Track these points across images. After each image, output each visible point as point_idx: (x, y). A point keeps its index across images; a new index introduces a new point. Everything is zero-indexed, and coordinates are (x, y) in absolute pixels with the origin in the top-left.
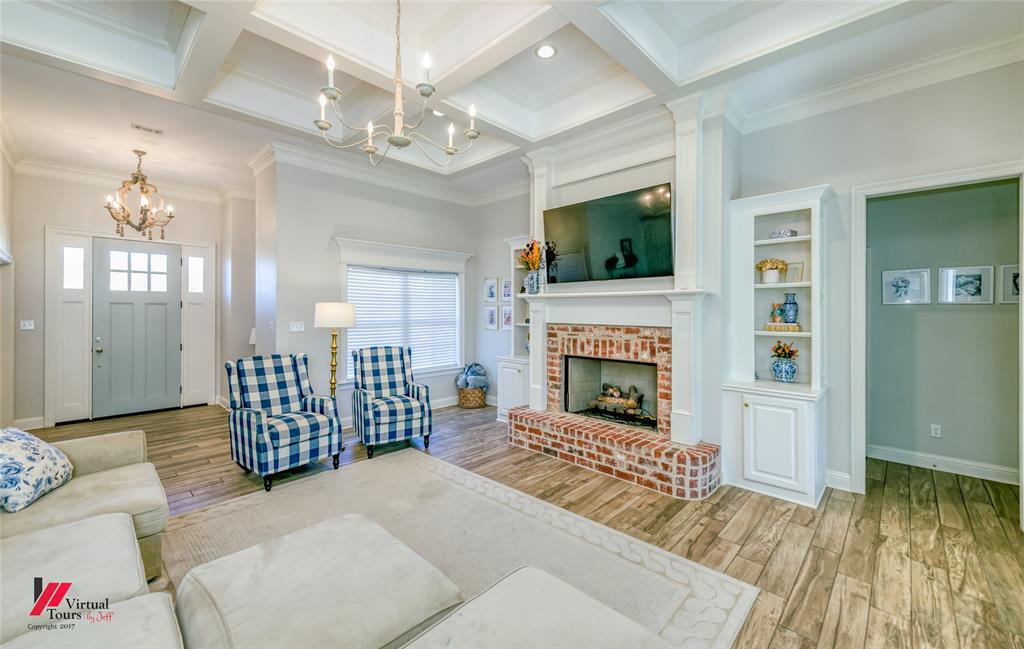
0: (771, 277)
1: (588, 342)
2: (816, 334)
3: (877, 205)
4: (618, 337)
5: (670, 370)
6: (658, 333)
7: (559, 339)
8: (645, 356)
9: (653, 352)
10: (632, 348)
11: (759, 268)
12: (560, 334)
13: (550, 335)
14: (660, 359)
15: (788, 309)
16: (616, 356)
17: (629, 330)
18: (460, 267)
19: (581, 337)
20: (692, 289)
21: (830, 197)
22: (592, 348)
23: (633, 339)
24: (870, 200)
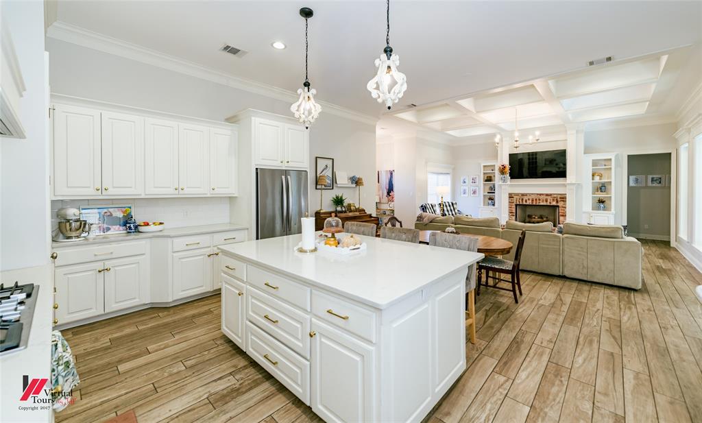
0: (597, 179)
1: (529, 199)
2: (613, 195)
3: (631, 158)
4: (541, 197)
5: (565, 207)
6: (559, 196)
7: (515, 199)
8: (554, 203)
9: (557, 202)
10: (549, 201)
11: (593, 175)
12: (515, 197)
13: (510, 197)
14: (560, 204)
15: (602, 188)
16: (542, 204)
17: (547, 195)
18: (450, 171)
19: (525, 198)
20: (574, 182)
21: (617, 156)
22: (531, 201)
23: (549, 198)
24: (628, 156)
